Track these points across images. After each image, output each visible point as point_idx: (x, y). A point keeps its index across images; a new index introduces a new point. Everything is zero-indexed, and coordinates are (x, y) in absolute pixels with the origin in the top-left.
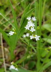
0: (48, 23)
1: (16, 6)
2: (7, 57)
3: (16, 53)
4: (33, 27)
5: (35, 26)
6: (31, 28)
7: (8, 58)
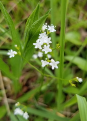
0: (73, 30)
1: (18, 3)
2: (9, 87)
3: (23, 81)
4: (48, 44)
5: (51, 42)
6: (45, 46)
7: (11, 89)
